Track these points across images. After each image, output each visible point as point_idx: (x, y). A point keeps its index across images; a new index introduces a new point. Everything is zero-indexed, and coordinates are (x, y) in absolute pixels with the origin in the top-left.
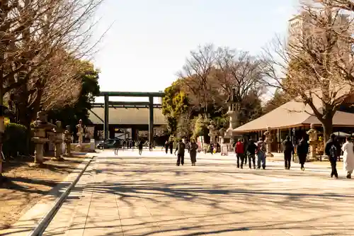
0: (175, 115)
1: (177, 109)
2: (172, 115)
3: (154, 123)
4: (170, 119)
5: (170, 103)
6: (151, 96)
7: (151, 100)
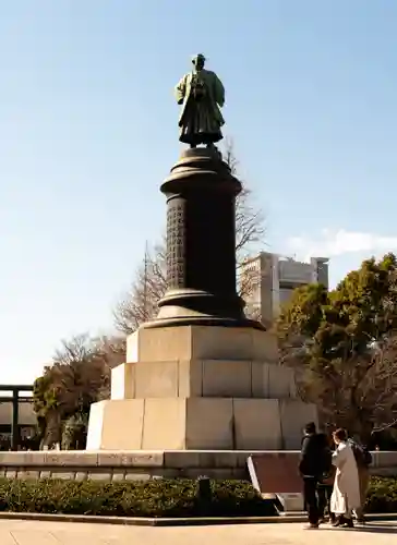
0: (46, 414)
1: (48, 406)
2: (43, 412)
3: (20, 422)
4: (40, 418)
5: (41, 398)
6: (16, 389)
7: (16, 394)
